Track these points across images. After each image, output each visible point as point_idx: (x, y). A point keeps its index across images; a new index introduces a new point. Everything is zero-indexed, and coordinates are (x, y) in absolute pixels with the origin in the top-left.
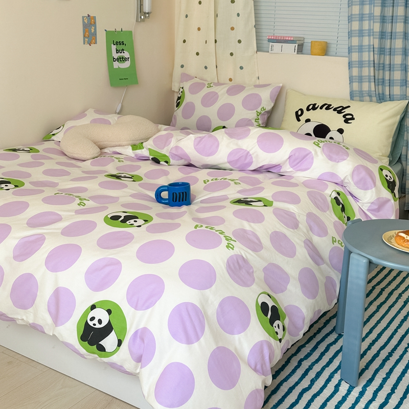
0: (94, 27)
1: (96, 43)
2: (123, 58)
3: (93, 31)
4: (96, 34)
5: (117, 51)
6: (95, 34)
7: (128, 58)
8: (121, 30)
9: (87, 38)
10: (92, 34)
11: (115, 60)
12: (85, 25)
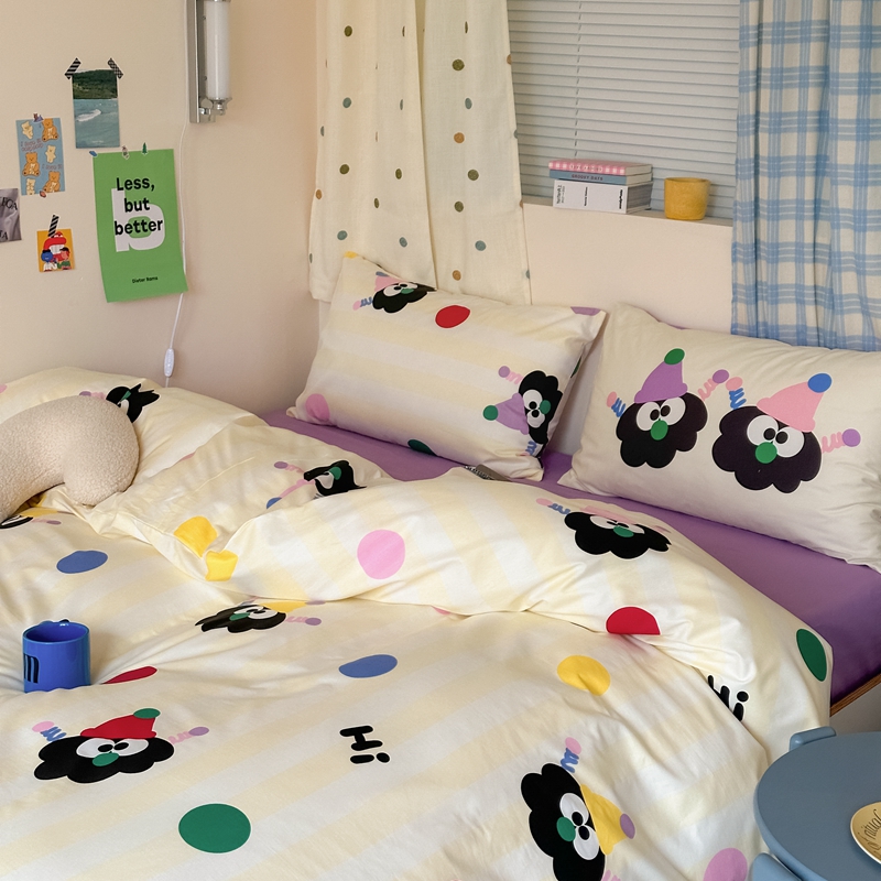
0: (53, 149)
1: (60, 188)
2: (143, 223)
3: (50, 156)
4: (61, 166)
5: (129, 206)
6: (59, 165)
7: (160, 223)
8: (141, 149)
9: (32, 176)
10: (50, 167)
11: (119, 229)
12: (26, 144)
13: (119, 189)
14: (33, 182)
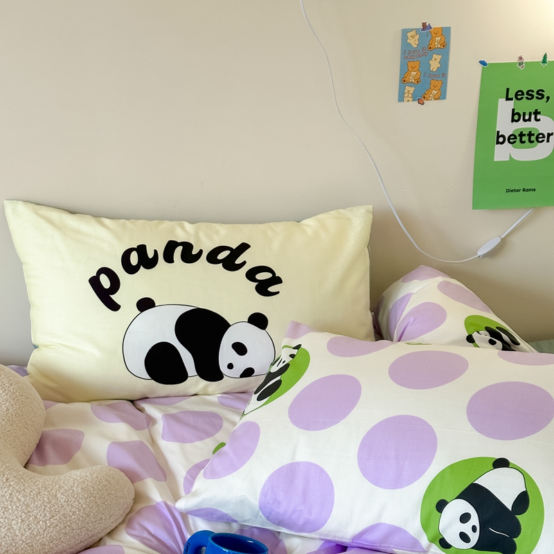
0: (439, 57)
2: (530, 135)
3: (434, 65)
4: (445, 75)
5: (515, 116)
6: (443, 74)
7: (549, 135)
8: (541, 60)
9: (411, 84)
10: (433, 75)
11: (501, 140)
12: (410, 51)
13: (508, 99)
14: (412, 90)
